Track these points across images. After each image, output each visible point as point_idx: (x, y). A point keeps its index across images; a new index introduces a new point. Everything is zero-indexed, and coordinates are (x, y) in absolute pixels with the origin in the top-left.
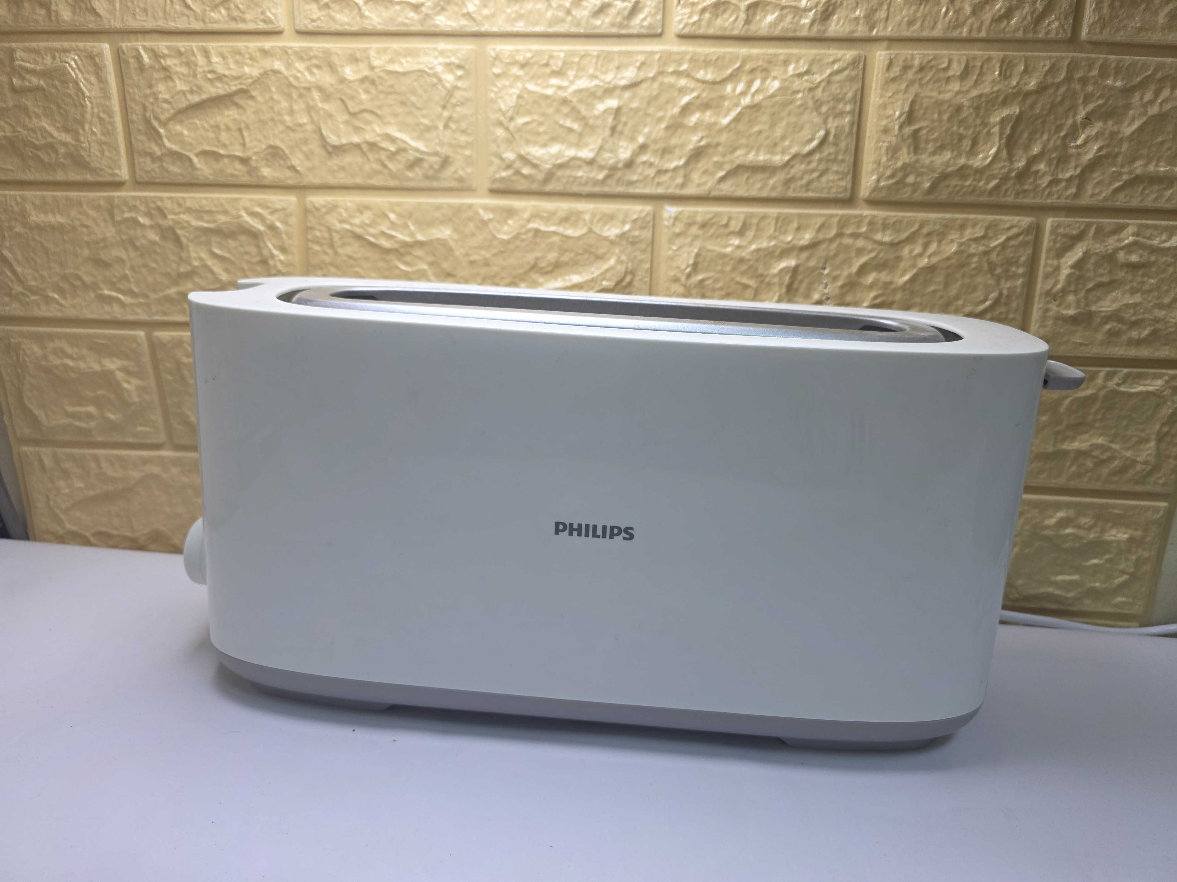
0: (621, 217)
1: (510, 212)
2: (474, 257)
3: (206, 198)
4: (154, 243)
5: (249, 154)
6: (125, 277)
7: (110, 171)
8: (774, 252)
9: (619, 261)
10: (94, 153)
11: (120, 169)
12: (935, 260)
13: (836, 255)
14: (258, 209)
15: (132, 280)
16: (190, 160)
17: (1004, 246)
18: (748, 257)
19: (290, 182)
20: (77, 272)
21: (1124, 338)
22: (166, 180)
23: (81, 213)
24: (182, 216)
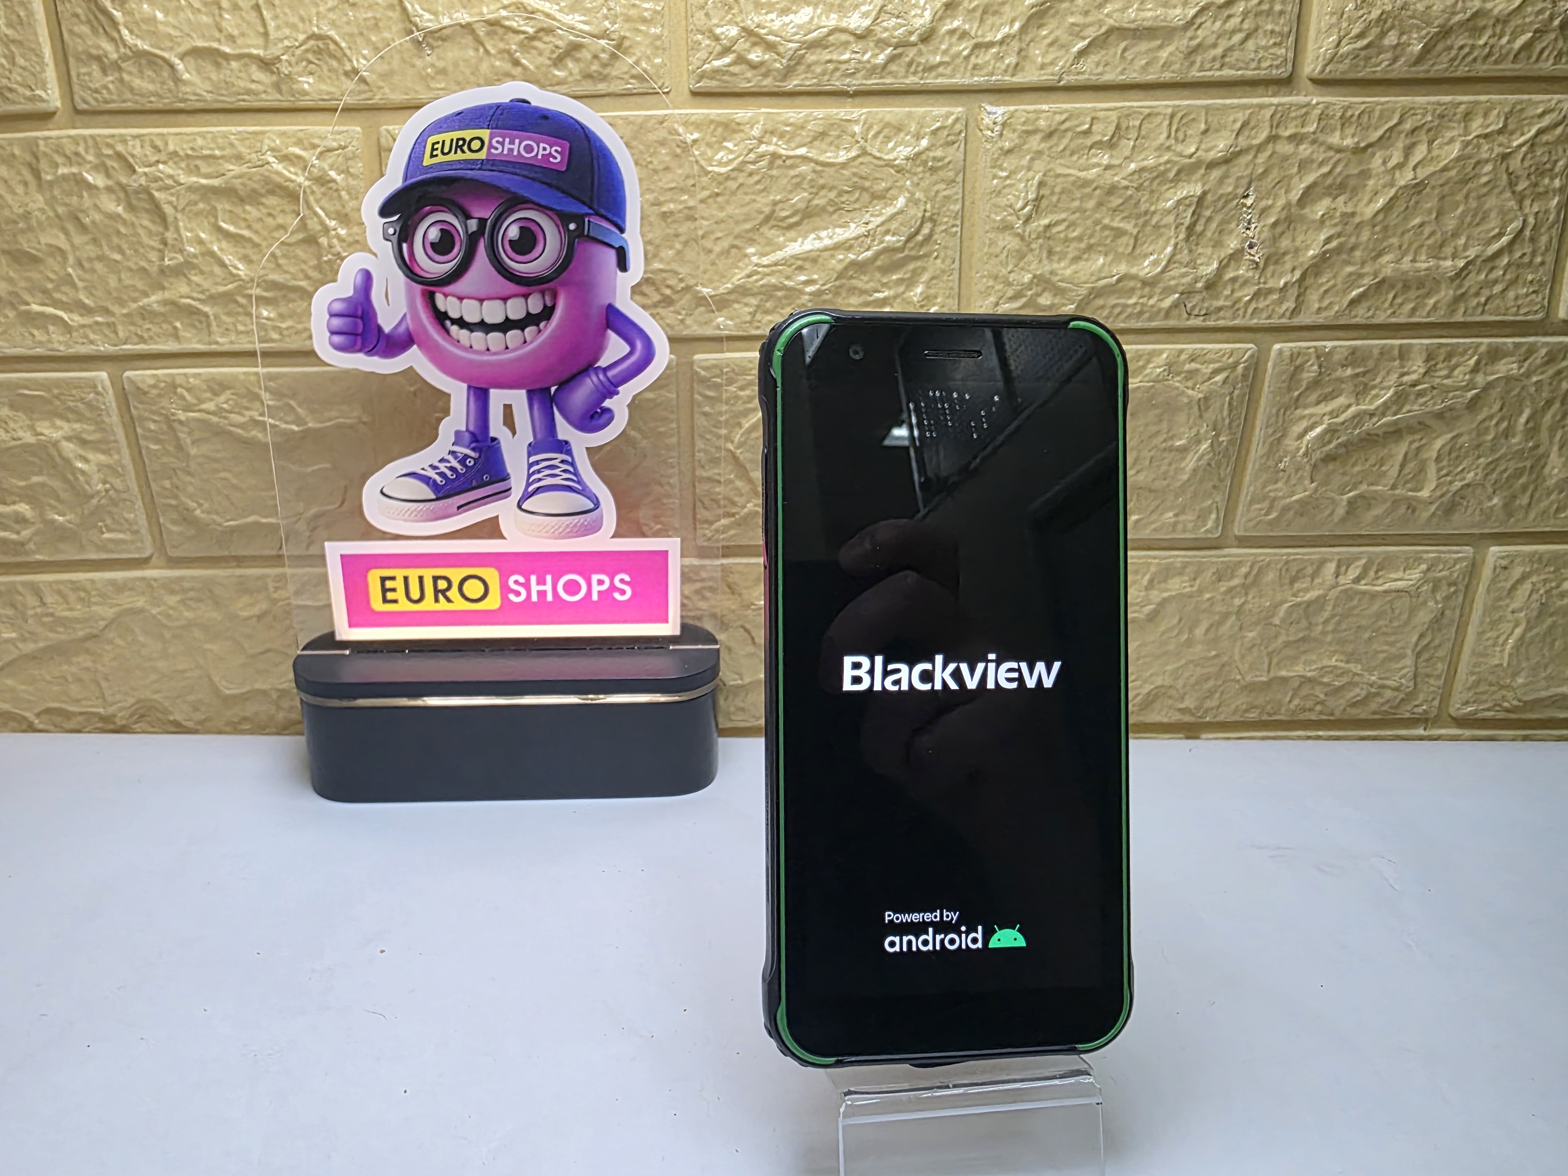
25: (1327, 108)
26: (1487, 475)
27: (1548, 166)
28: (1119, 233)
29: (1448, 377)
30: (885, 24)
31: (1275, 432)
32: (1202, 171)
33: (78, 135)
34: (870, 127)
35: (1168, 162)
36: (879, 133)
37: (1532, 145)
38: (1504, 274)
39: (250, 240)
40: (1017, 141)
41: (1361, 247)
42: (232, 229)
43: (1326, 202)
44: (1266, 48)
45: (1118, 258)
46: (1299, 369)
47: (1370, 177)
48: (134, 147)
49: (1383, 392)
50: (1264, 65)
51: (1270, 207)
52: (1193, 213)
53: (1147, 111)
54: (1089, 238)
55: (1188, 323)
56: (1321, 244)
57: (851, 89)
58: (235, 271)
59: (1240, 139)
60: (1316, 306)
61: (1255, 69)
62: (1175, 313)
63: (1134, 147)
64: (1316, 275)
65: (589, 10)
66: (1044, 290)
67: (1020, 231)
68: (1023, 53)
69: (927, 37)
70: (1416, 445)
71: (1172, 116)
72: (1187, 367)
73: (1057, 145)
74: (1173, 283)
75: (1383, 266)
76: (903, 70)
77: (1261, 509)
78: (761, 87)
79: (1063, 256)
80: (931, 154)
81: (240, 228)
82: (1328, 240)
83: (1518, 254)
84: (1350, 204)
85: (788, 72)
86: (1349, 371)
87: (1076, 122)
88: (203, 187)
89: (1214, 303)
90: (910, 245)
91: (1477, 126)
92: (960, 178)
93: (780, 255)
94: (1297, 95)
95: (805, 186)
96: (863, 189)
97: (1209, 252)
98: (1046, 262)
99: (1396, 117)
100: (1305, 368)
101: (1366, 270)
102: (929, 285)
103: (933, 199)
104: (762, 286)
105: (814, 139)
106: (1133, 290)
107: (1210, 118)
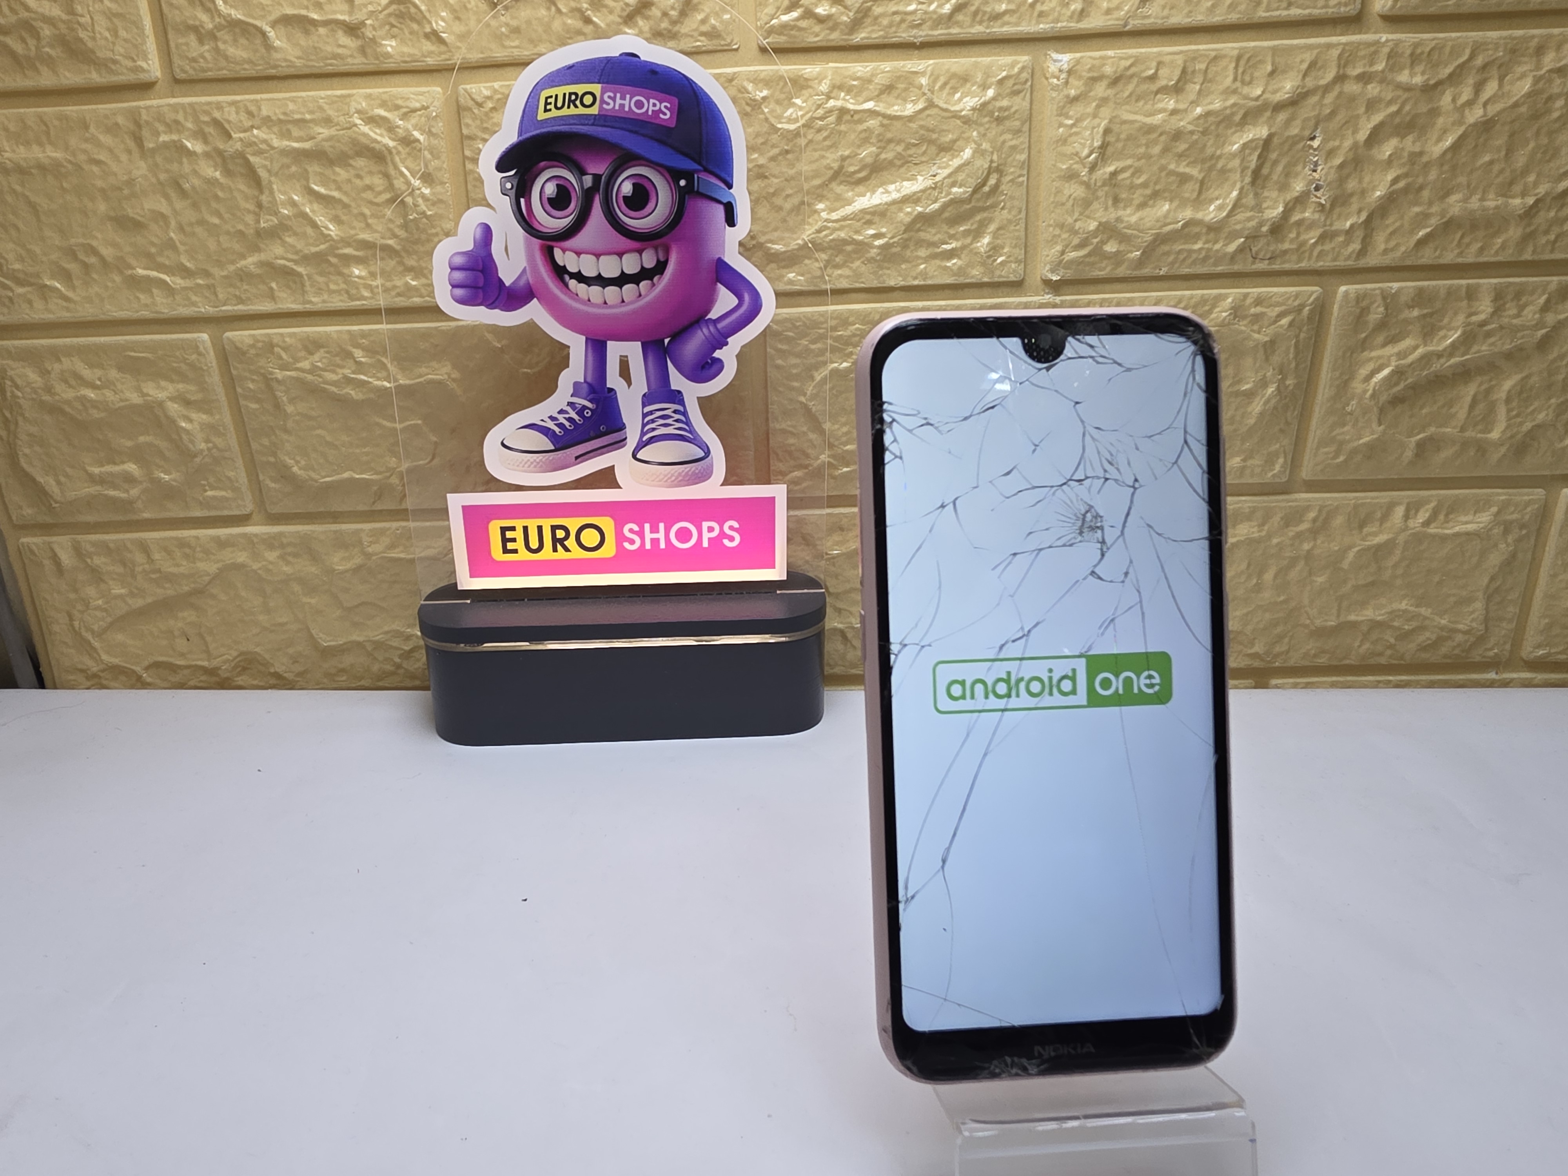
0: (979, 78)
1: (800, 84)
3: (293, 100)
4: (212, 182)
5: (359, 16)
6: (171, 245)
7: (130, 64)
8: (1233, 114)
9: (979, 152)
10: (100, 33)
11: (146, 59)
12: (1492, 110)
13: (1333, 113)
14: (382, 112)
15: (182, 248)
16: (264, 34)
18: (1190, 128)
19: (430, 61)
20: (88, 241)
22: (225, 73)
23: (86, 140)
24: (255, 131)
25: (1396, 45)
26: (1558, 415)
28: (1184, 179)
29: (1518, 316)
31: (1341, 374)
32: (1268, 113)
33: (178, 104)
34: (937, 79)
35: (1234, 105)
36: (945, 84)
39: (340, 201)
40: (1083, 88)
41: (1429, 187)
42: (322, 190)
43: (1394, 142)
45: (1184, 203)
46: (1364, 311)
47: (1439, 115)
48: (229, 113)
49: (1450, 333)
50: (1332, 3)
51: (1338, 147)
52: (1259, 157)
53: (1213, 54)
54: (1156, 184)
55: (1254, 267)
56: (1388, 185)
57: (918, 41)
58: (326, 232)
59: (1307, 79)
60: (1382, 247)
61: (1322, 8)
62: (1240, 257)
63: (1200, 90)
64: (1383, 216)
66: (1110, 237)
67: (1085, 179)
70: (1483, 387)
71: (1238, 58)
72: (1253, 310)
73: (1122, 91)
74: (1238, 227)
75: (1451, 205)
76: (968, 21)
77: (1326, 453)
78: (828, 40)
79: (1128, 203)
80: (998, 104)
81: (331, 190)
82: (1395, 181)
84: (1418, 144)
85: (856, 25)
86: (1416, 313)
87: (1143, 67)
88: (296, 150)
89: (1280, 246)
90: (977, 196)
91: (1549, 61)
92: (1026, 128)
93: (848, 210)
94: (1366, 33)
95: (873, 140)
96: (931, 142)
97: (1274, 194)
98: (1111, 210)
99: (1468, 52)
100: (1372, 310)
101: (1434, 209)
102: (995, 235)
103: (999, 150)
104: (833, 240)
105: (882, 92)
106: (1196, 237)
107: (1277, 60)
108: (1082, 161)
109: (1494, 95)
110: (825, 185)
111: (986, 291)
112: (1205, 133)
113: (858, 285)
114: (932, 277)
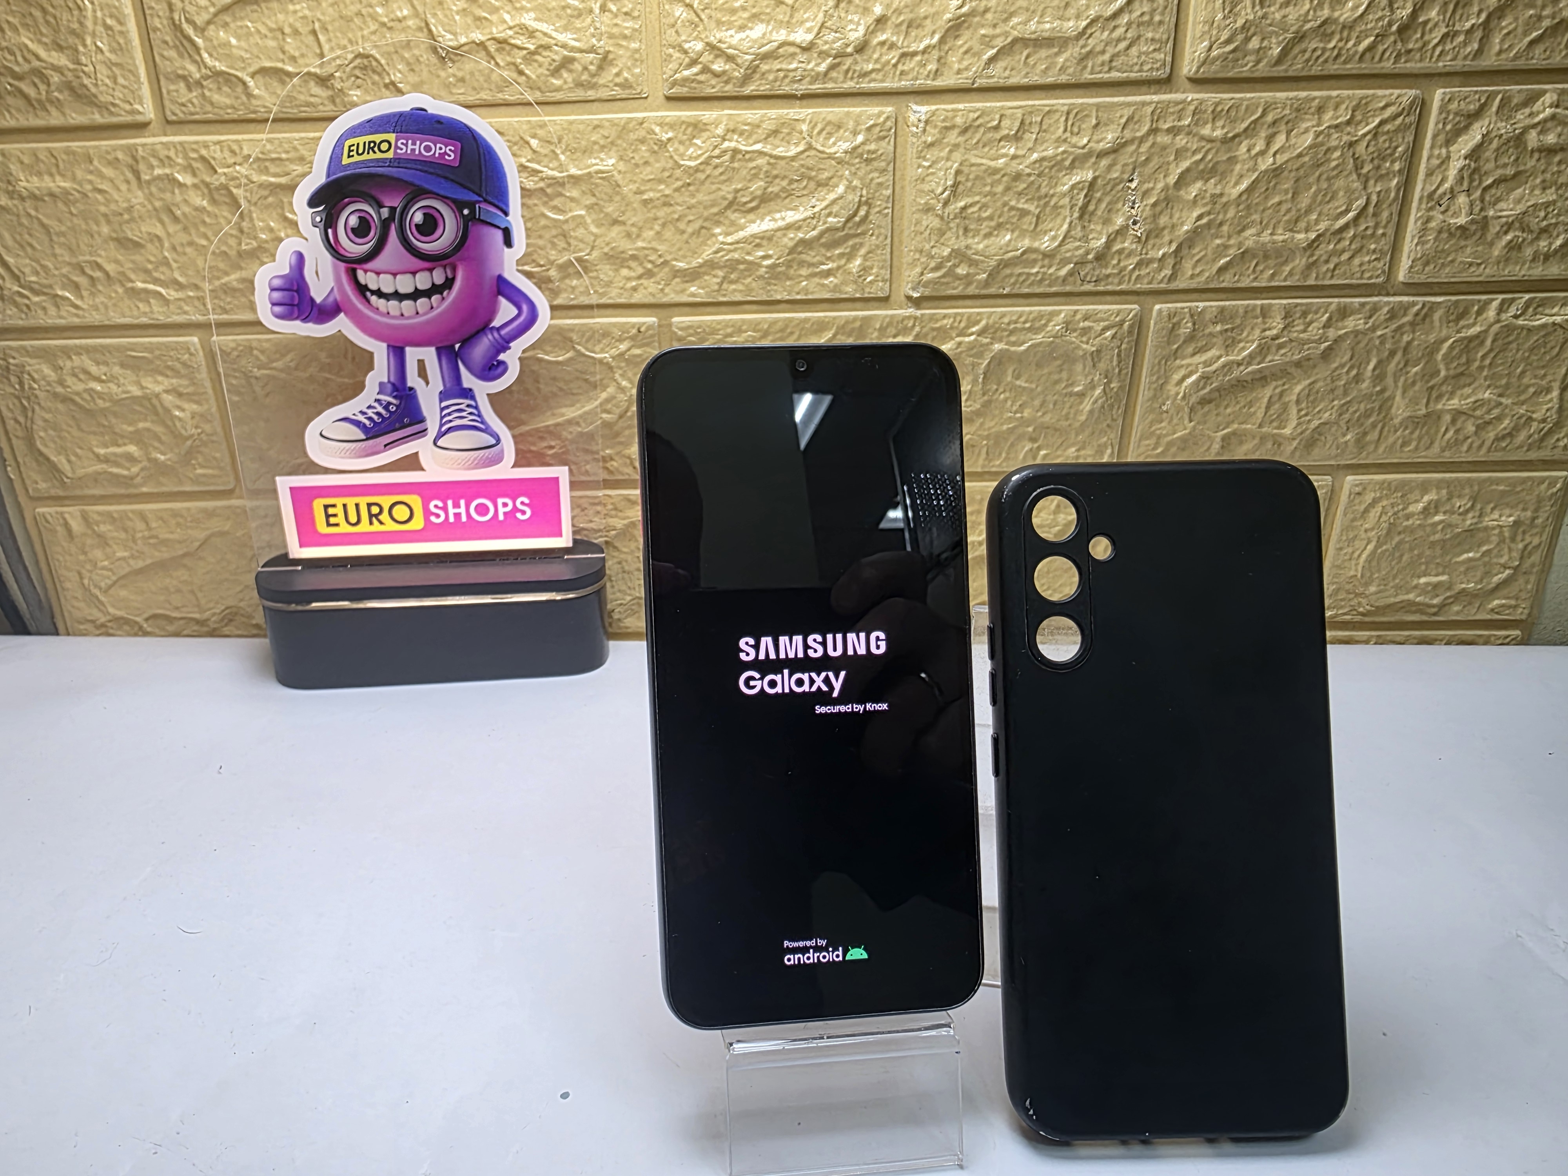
0: (851, 125)
1: (698, 127)
2: (651, 194)
3: (270, 140)
4: (200, 210)
5: (329, 69)
6: (165, 262)
7: (128, 107)
8: (1063, 160)
9: (850, 188)
10: (102, 80)
12: (1281, 159)
13: (1147, 160)
15: (175, 265)
16: (243, 83)
17: (1375, 133)
18: (1028, 171)
20: (94, 258)
21: (1528, 252)
22: (210, 116)
23: (91, 172)
24: (237, 167)
25: (1201, 103)
26: (1340, 415)
27: (1389, 151)
28: (1024, 213)
29: (1304, 331)
30: (825, 38)
31: (1158, 378)
32: (1093, 160)
33: (169, 142)
34: (816, 125)
35: (1064, 152)
36: (822, 130)
37: (1375, 135)
38: (1350, 244)
40: (938, 136)
41: (1228, 223)
43: (1199, 184)
44: (1147, 54)
45: (1023, 234)
46: (1175, 326)
47: (1236, 162)
48: (214, 151)
49: (1248, 346)
50: (1146, 68)
51: (1153, 189)
52: (1086, 196)
53: (1047, 109)
54: (999, 217)
55: (1082, 288)
56: (1193, 221)
57: (799, 93)
59: (1125, 132)
60: (1190, 273)
61: (1138, 72)
62: (1071, 279)
63: (1036, 139)
64: (1190, 247)
65: (579, 30)
66: (961, 262)
67: (940, 212)
68: (943, 61)
69: (861, 48)
70: (1278, 391)
71: (1068, 113)
72: (1082, 324)
73: (971, 138)
74: (1068, 255)
75: (1247, 238)
76: (841, 77)
77: (1149, 445)
78: (723, 92)
79: (977, 232)
80: (867, 148)
82: (1200, 217)
83: (1362, 227)
84: (1219, 187)
85: (746, 79)
86: (1219, 328)
87: (987, 119)
88: (273, 184)
89: (1104, 271)
90: (850, 225)
91: (1328, 118)
92: (891, 168)
93: (741, 234)
94: (1176, 92)
95: (762, 176)
96: (810, 178)
97: (1099, 228)
98: (962, 238)
99: (1260, 110)
100: (1182, 325)
101: (1232, 242)
102: (865, 258)
103: (868, 186)
104: (727, 260)
105: (768, 136)
106: (1035, 261)
107: (1100, 114)
108: (937, 197)
109: (1282, 147)
110: (720, 213)
111: (858, 305)
112: (1039, 175)
113: (749, 298)
114: (812, 293)
